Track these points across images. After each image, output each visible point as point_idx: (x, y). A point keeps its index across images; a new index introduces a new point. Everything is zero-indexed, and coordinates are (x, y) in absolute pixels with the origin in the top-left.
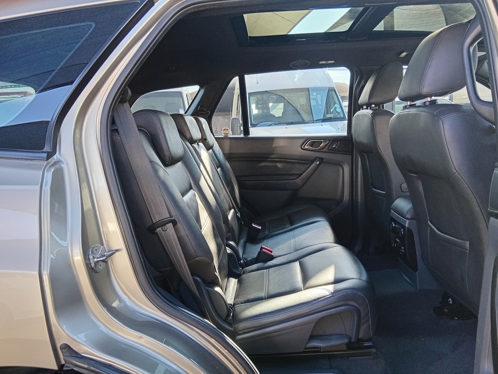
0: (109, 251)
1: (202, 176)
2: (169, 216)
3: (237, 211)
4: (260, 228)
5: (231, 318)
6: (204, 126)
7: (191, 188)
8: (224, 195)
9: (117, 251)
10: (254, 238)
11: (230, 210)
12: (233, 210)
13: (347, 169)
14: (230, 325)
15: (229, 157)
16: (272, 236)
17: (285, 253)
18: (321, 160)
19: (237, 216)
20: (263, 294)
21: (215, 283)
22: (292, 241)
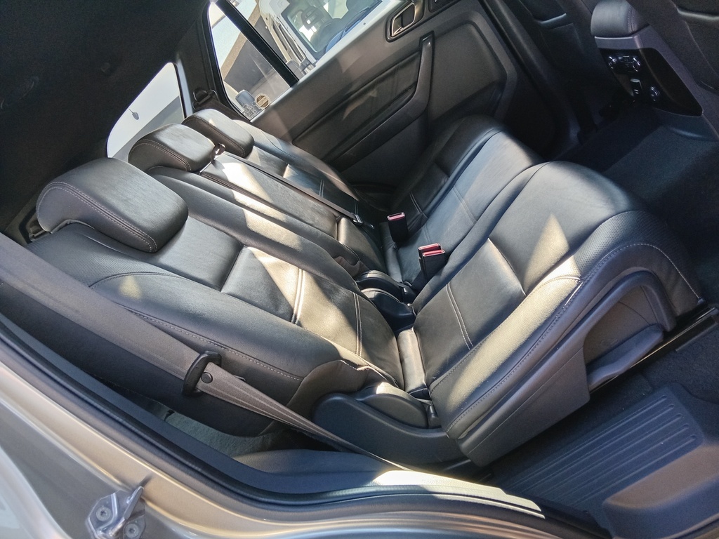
0: (134, 490)
1: (247, 213)
2: (198, 354)
3: (350, 214)
4: (403, 215)
5: (433, 416)
6: (211, 122)
7: (239, 247)
8: (313, 209)
9: (144, 483)
10: (405, 236)
11: (338, 222)
12: (343, 220)
13: (480, 21)
14: (438, 427)
15: (294, 137)
16: (429, 215)
17: (462, 235)
18: (432, 36)
19: (357, 225)
20: (462, 339)
21: (370, 380)
22: (462, 205)
